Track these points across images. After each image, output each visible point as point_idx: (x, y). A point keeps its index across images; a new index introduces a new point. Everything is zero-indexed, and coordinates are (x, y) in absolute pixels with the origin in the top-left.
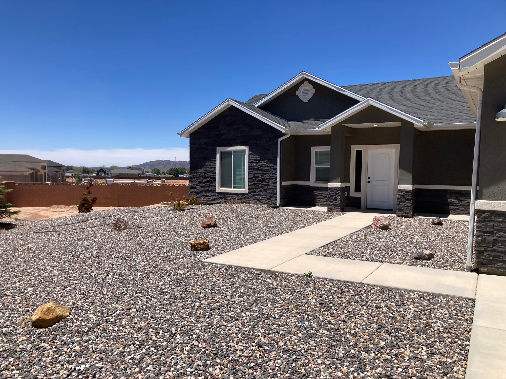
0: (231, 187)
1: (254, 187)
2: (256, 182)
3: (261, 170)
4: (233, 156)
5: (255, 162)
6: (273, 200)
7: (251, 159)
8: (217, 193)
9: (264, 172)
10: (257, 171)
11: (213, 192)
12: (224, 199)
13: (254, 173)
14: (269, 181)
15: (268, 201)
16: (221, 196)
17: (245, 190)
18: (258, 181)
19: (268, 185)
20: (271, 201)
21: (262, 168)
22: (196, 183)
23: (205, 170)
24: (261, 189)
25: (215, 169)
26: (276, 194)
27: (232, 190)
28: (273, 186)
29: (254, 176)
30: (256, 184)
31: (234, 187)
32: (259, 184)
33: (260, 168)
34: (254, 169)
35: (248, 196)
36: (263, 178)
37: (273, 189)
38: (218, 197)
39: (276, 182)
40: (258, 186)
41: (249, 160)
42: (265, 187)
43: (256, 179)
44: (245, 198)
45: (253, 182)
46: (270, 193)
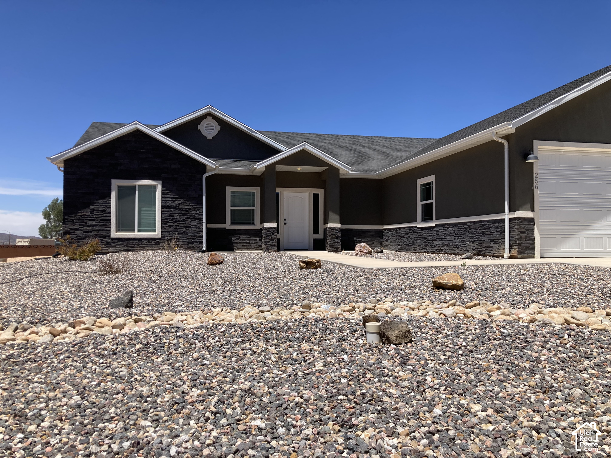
0: (134, 231)
1: (170, 230)
2: (172, 224)
3: (180, 210)
4: (137, 192)
5: (170, 199)
6: (196, 244)
7: (165, 196)
8: (113, 239)
9: (183, 212)
10: (174, 210)
11: (105, 238)
12: (124, 246)
13: (169, 213)
14: (191, 222)
15: (190, 245)
16: (119, 243)
17: (157, 233)
18: (175, 222)
19: (189, 227)
20: (193, 245)
21: (180, 207)
22: (76, 227)
23: (91, 209)
24: (179, 232)
25: (109, 207)
26: (202, 237)
27: (136, 234)
28: (197, 228)
29: (170, 216)
30: (172, 226)
31: (139, 231)
32: (176, 226)
33: (177, 207)
34: (169, 208)
35: (161, 241)
36: (183, 218)
37: (196, 231)
38: (113, 245)
39: (201, 223)
40: (176, 228)
41: (162, 197)
42: (185, 229)
43: (172, 220)
44: (156, 244)
45: (168, 224)
46: (192, 236)
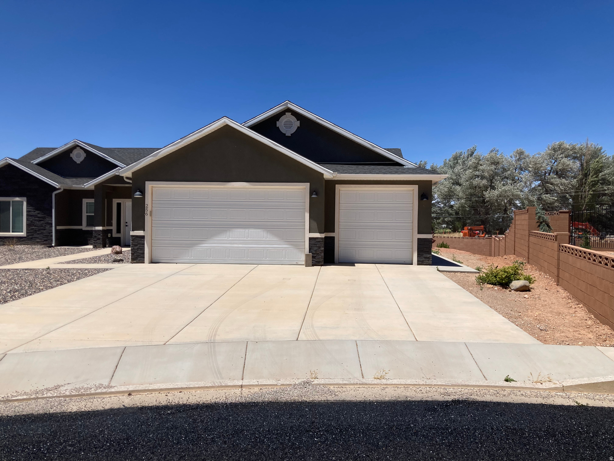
0: (9, 232)
1: (32, 231)
2: (33, 227)
3: (38, 217)
4: (11, 206)
5: (32, 210)
6: (49, 241)
7: (29, 208)
9: (40, 219)
10: (35, 218)
12: (4, 242)
13: (31, 219)
14: (45, 226)
15: (45, 242)
17: (23, 234)
18: (35, 226)
19: (45, 229)
20: (47, 242)
21: (39, 215)
24: (38, 232)
26: (52, 236)
27: (11, 234)
28: (49, 230)
29: (32, 222)
30: (33, 229)
31: (13, 232)
32: (36, 228)
33: (36, 215)
34: (31, 216)
35: (26, 239)
36: (40, 223)
37: (49, 232)
39: (52, 226)
40: (36, 230)
41: (27, 209)
42: (42, 231)
43: (33, 225)
44: (23, 241)
45: (31, 227)
46: (46, 236)
